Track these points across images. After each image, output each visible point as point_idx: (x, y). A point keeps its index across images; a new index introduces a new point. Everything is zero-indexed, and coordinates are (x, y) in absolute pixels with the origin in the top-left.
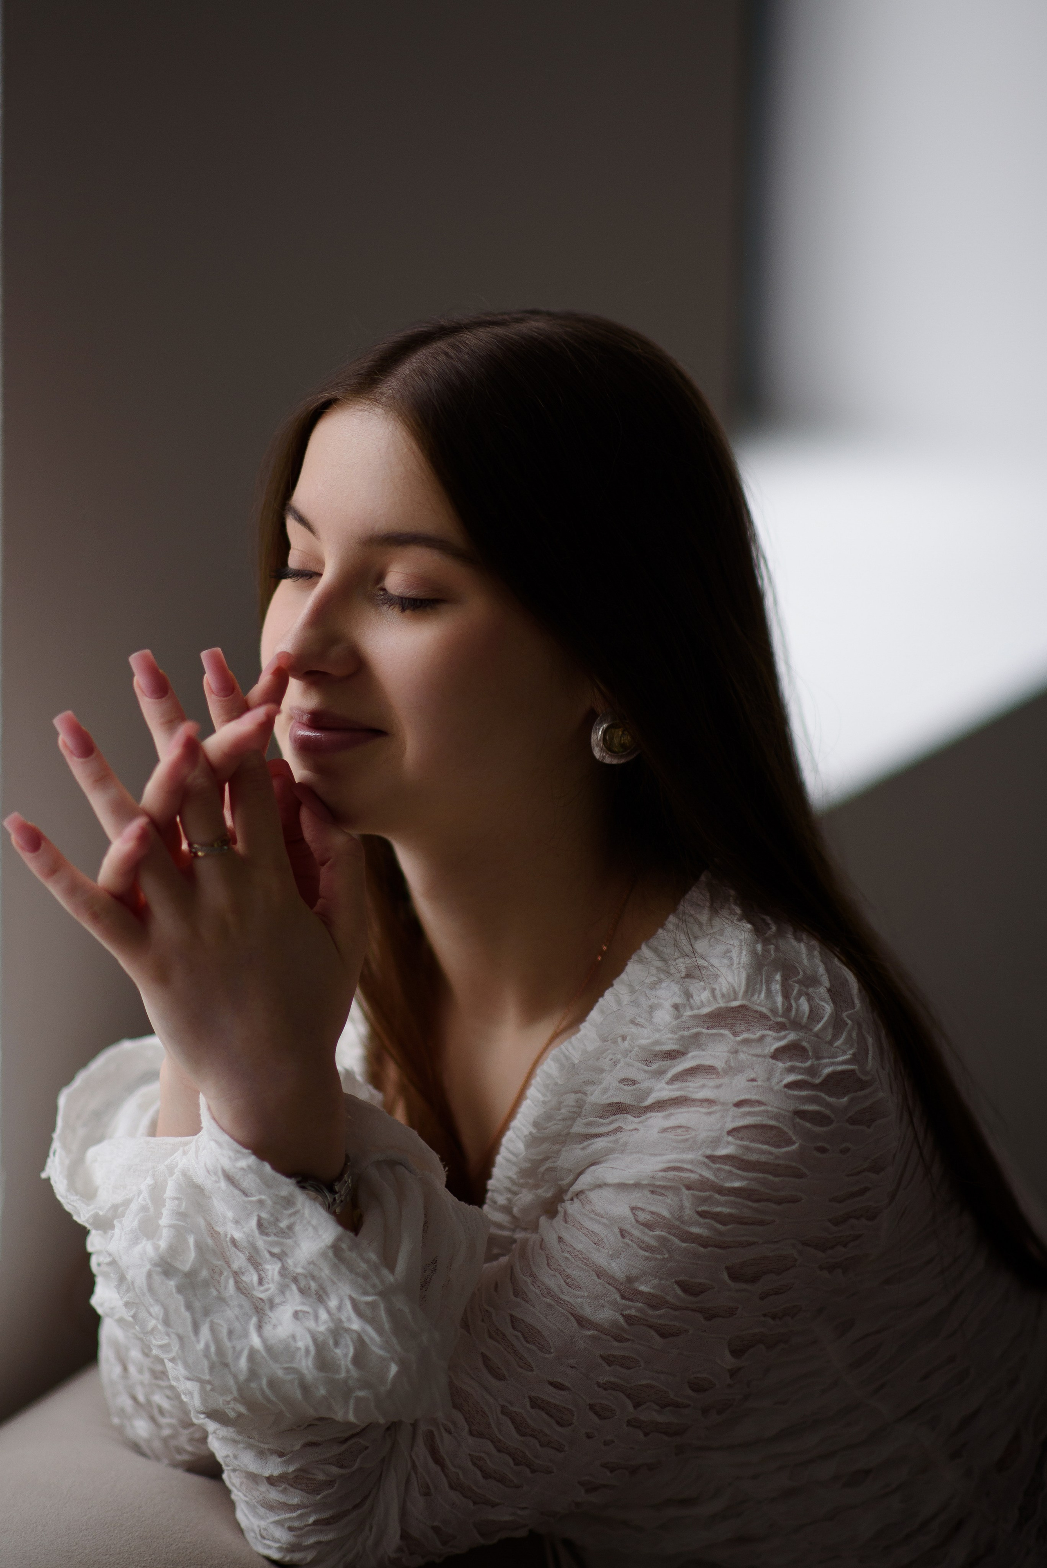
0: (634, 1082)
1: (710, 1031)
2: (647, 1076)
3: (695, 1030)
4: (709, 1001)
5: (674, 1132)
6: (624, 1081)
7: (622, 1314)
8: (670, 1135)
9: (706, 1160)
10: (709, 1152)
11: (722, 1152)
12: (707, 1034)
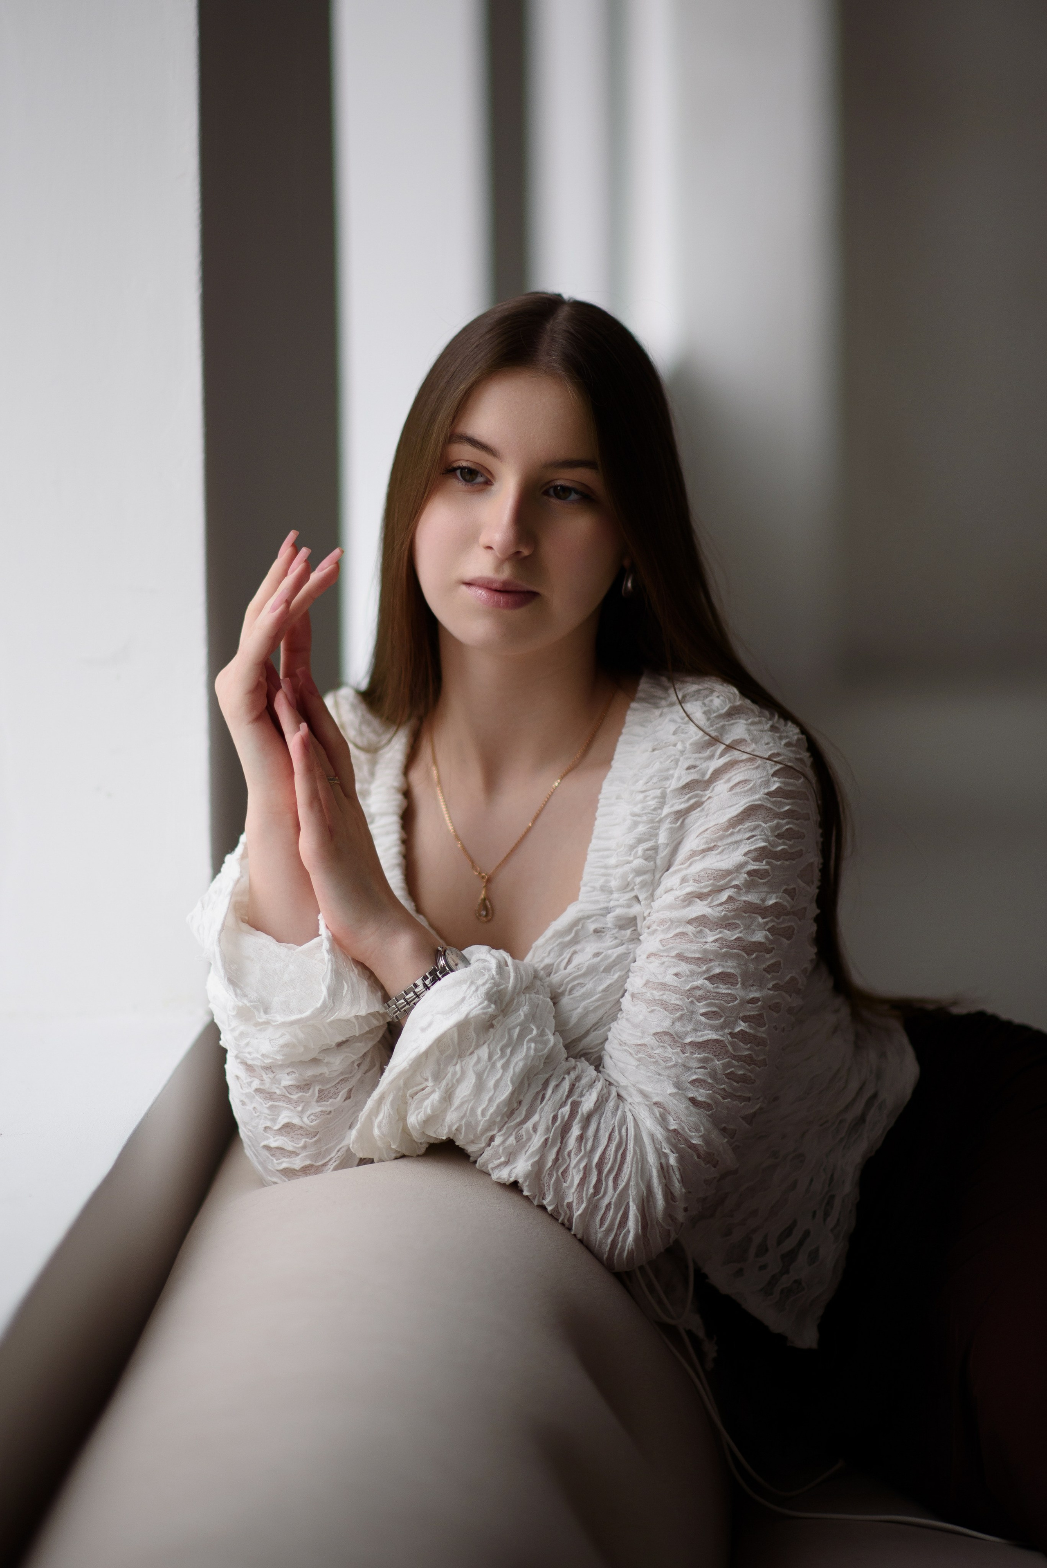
0: (694, 767)
1: (730, 722)
2: (702, 760)
3: (721, 724)
4: (721, 705)
5: (738, 787)
6: (688, 768)
7: (765, 930)
8: (737, 790)
9: (765, 796)
10: (766, 791)
11: (774, 788)
12: (729, 725)
